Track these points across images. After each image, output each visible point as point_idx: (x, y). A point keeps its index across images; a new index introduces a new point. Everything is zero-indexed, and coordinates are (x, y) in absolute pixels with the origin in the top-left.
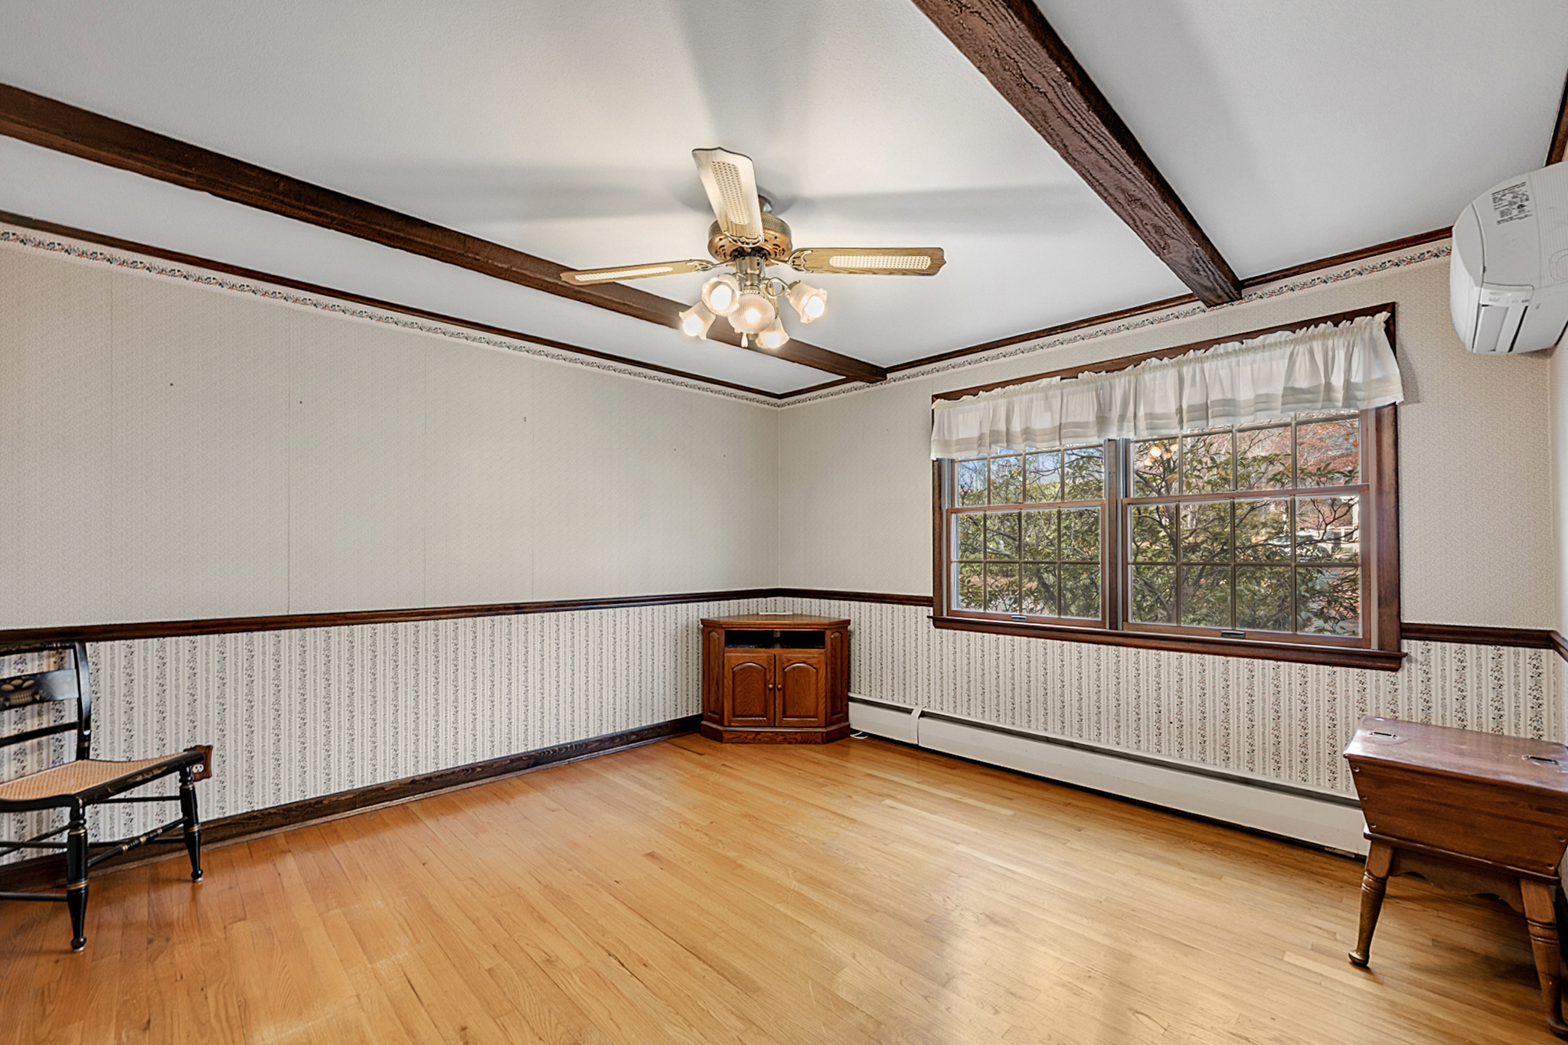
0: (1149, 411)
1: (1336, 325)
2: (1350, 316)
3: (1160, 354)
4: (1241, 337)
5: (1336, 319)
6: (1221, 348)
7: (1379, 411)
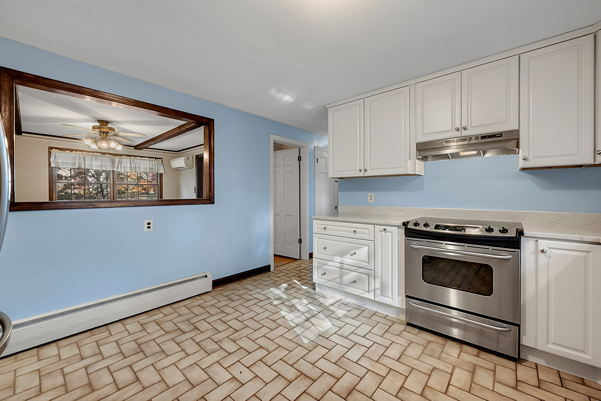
0: (124, 166)
1: (155, 159)
2: (157, 158)
3: (126, 155)
4: (141, 157)
5: (156, 158)
6: (138, 158)
7: (160, 174)
